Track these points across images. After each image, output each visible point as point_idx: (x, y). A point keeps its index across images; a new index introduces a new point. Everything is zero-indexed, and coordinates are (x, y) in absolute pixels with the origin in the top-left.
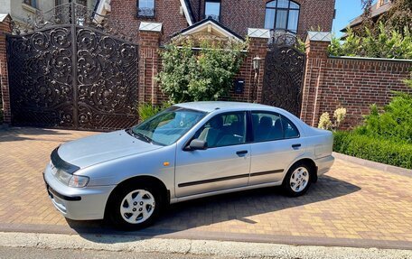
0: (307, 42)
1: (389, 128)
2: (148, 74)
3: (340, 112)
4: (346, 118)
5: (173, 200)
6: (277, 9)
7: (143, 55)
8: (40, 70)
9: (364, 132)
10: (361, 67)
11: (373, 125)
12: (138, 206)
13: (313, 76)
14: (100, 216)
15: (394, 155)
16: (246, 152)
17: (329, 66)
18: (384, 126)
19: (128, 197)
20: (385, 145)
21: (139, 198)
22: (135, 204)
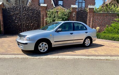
0: (88, 8)
1: (112, 31)
2: (43, 19)
3: (98, 28)
4: (99, 30)
5: (53, 46)
6: (79, 2)
7: (42, 13)
8: (12, 18)
9: (105, 33)
10: (103, 15)
11: (107, 30)
12: (43, 47)
13: (90, 18)
14: (33, 49)
15: (113, 38)
16: (73, 33)
17: (94, 15)
18: (110, 30)
19: (41, 44)
20: (111, 35)
21: (44, 45)
22: (43, 46)
